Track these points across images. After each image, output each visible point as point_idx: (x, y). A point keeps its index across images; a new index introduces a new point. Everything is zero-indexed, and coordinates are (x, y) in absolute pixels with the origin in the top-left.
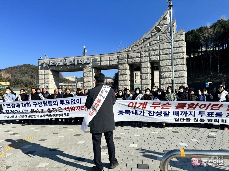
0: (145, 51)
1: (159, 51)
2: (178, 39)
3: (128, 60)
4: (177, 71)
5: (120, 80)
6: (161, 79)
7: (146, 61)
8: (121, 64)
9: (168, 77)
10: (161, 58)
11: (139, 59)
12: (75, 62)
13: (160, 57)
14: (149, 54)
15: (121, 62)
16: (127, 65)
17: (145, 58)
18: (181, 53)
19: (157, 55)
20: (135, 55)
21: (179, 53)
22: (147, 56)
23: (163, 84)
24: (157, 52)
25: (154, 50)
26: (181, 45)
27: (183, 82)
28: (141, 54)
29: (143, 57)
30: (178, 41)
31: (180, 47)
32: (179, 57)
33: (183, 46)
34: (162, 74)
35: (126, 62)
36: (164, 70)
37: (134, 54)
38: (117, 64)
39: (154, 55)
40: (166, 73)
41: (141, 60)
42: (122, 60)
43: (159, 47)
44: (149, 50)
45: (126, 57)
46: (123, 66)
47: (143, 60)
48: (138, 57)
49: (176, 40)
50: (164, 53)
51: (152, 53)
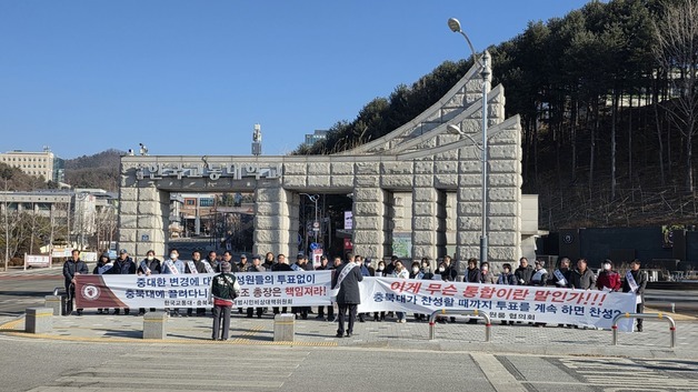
0: (424, 160)
1: (459, 164)
2: (504, 140)
3: (381, 178)
4: (497, 215)
5: (360, 229)
6: (461, 233)
7: (428, 184)
8: (363, 186)
9: (476, 228)
10: (463, 180)
11: (411, 177)
12: (235, 172)
13: (459, 178)
14: (435, 167)
15: (363, 182)
16: (379, 190)
17: (423, 176)
18: (508, 172)
19: (453, 172)
20: (401, 165)
21: (504, 172)
22: (430, 173)
23: (465, 245)
24: (454, 166)
25: (446, 159)
26: (508, 154)
27: (509, 243)
28: (414, 166)
29: (419, 173)
30: (502, 143)
31: (507, 158)
32: (503, 182)
33: (513, 156)
34: (464, 219)
35: (377, 183)
36: (469, 211)
37: (396, 163)
38: (351, 184)
39: (446, 172)
40: (472, 219)
41: (414, 181)
42: (367, 177)
43: (459, 154)
44: (435, 157)
45: (378, 169)
46: (368, 193)
47: (419, 182)
48: (406, 173)
49: (499, 140)
50: (471, 170)
51: (443, 166)
